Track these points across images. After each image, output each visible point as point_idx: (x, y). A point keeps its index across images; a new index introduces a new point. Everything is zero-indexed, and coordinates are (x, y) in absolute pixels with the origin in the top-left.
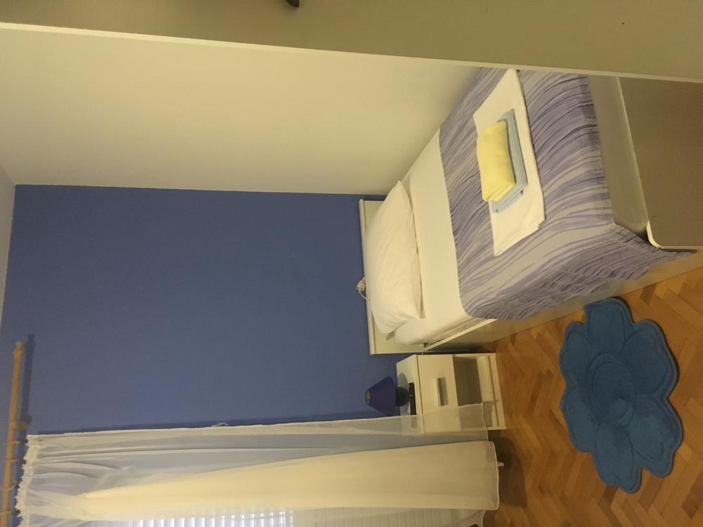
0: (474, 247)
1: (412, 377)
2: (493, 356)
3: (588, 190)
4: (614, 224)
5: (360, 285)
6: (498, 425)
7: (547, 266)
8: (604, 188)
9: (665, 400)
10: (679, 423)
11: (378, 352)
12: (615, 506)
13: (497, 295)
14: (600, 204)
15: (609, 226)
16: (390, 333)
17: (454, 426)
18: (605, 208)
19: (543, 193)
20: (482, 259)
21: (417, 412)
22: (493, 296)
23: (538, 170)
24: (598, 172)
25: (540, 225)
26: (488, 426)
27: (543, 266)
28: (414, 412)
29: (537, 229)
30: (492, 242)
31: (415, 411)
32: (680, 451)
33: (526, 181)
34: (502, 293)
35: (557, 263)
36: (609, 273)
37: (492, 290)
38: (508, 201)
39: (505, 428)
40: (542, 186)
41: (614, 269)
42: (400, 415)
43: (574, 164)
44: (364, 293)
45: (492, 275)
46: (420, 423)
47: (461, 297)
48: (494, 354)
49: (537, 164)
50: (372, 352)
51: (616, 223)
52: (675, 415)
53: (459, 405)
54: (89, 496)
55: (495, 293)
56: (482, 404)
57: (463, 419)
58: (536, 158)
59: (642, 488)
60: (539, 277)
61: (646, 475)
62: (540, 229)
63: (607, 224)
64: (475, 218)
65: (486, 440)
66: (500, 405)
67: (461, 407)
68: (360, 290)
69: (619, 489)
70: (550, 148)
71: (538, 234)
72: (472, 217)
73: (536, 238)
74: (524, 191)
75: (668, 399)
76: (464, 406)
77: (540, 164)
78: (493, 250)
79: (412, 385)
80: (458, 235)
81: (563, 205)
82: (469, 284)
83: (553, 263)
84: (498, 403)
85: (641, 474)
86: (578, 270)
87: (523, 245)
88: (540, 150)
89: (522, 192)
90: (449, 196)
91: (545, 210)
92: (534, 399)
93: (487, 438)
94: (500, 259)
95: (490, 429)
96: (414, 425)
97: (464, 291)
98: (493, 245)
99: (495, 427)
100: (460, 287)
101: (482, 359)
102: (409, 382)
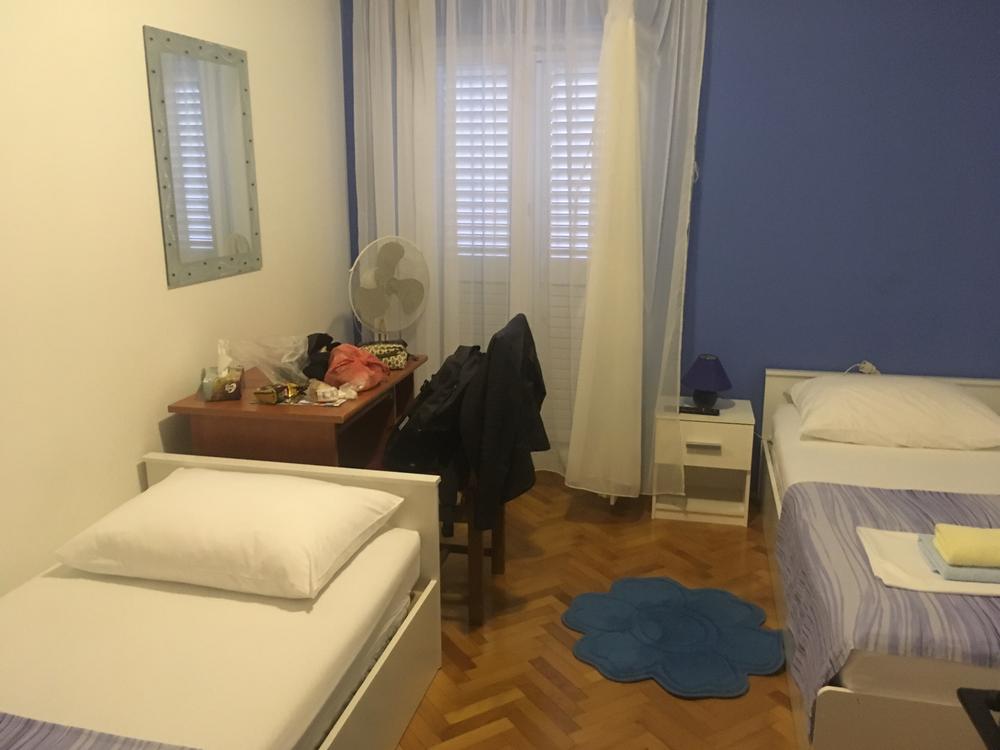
0: (880, 508)
1: (726, 415)
2: (744, 523)
3: (907, 634)
4: (852, 647)
5: (868, 366)
6: (658, 510)
7: (823, 576)
8: (905, 651)
9: (652, 676)
10: (625, 680)
11: (767, 379)
12: (551, 600)
13: (804, 521)
14: (884, 641)
15: (851, 642)
16: (790, 397)
17: (661, 456)
18: (876, 644)
19: (925, 592)
20: (859, 513)
21: (682, 414)
22: (804, 515)
23: (961, 595)
24: (930, 651)
25: (880, 580)
26: (658, 496)
27: (825, 573)
28: (683, 410)
29: (875, 574)
30: (878, 527)
31: (684, 412)
32: (596, 672)
33: (950, 579)
34: (806, 525)
35: (824, 586)
36: (803, 645)
37: (812, 516)
38: (930, 554)
39: (653, 517)
40: (937, 594)
41: (807, 651)
42: (681, 395)
43: (951, 629)
44: (857, 371)
45: (832, 520)
46: (669, 416)
47: (815, 483)
48: (745, 525)
49: (972, 596)
50: (768, 372)
51: (852, 651)
52: (633, 679)
53: (685, 467)
54: (631, 22)
55: (806, 518)
56: (683, 494)
57: (668, 469)
58: (982, 597)
59: (565, 628)
60: (813, 566)
61: (578, 636)
62: (875, 578)
63: (854, 641)
64: (924, 517)
65: (641, 491)
66: (681, 517)
67: (682, 468)
68: (862, 365)
69: (567, 608)
70: (988, 612)
71: (869, 573)
72: (925, 514)
73: (864, 571)
74: (936, 574)
75: (652, 678)
76: (683, 472)
77: (970, 600)
78: (867, 526)
79: (717, 413)
80: (906, 495)
81: (898, 606)
82: (829, 495)
83: (825, 581)
84: (682, 515)
85: (579, 632)
86: (812, 609)
87: (860, 558)
88: (992, 603)
89: (937, 572)
90: (971, 495)
91: (899, 588)
92: (680, 553)
93: (644, 494)
94: (851, 531)
95: (654, 499)
96: (669, 409)
97: (822, 487)
98: (874, 527)
99: (655, 505)
100: (828, 484)
101: (743, 508)
102: (721, 411)
